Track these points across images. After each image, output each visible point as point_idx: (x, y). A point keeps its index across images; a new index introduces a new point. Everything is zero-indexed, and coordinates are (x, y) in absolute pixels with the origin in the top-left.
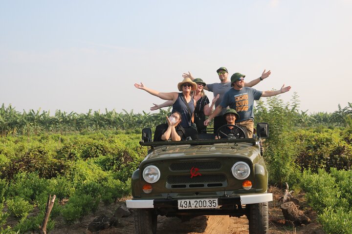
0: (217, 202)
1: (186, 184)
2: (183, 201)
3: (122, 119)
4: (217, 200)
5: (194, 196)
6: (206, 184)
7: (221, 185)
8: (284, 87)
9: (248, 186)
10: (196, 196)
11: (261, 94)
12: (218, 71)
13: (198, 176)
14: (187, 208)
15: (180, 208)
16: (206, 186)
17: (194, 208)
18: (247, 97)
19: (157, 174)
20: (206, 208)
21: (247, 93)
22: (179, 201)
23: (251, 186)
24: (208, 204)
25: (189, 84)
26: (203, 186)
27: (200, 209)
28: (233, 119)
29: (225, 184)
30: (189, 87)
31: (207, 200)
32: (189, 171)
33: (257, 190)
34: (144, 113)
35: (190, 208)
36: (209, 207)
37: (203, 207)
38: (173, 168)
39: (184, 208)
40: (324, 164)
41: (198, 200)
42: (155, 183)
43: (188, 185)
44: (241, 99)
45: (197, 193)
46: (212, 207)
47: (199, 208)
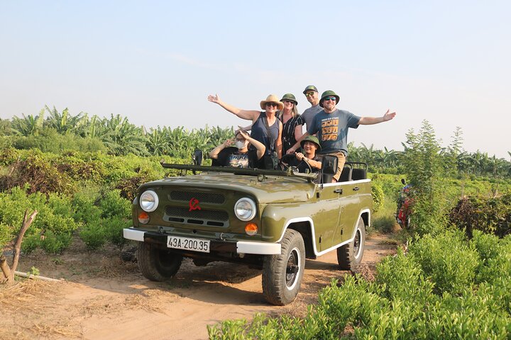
0: (208, 244)
1: (184, 218)
2: (173, 238)
3: (359, 154)
4: (209, 242)
5: (190, 234)
6: (206, 221)
7: (222, 224)
8: (389, 113)
9: (252, 231)
10: (193, 234)
11: (358, 121)
12: (305, 93)
13: (197, 210)
14: (176, 247)
15: (169, 246)
16: (205, 224)
17: (184, 248)
18: (337, 122)
19: (154, 201)
20: (196, 250)
21: (338, 118)
22: (169, 238)
23: (255, 231)
24: (199, 245)
25: (274, 104)
26: (202, 222)
27: (189, 251)
28: (311, 149)
29: (227, 224)
30: (274, 107)
31: (198, 241)
32: (188, 202)
33: (264, 237)
34: (386, 150)
35: (179, 248)
36: (199, 250)
37: (193, 249)
38: (173, 197)
39: (173, 247)
40: (493, 226)
41: (189, 239)
42: (151, 212)
43: (186, 219)
44: (328, 125)
45: (195, 231)
46: (203, 251)
47: (189, 249)
